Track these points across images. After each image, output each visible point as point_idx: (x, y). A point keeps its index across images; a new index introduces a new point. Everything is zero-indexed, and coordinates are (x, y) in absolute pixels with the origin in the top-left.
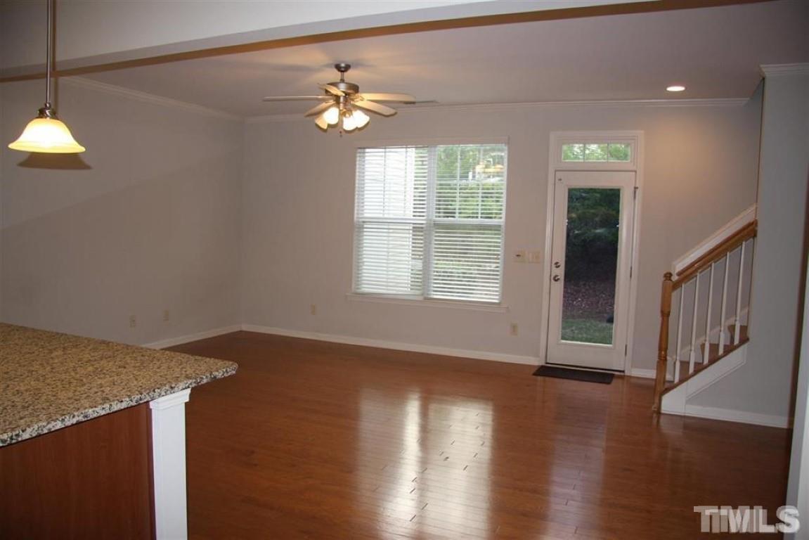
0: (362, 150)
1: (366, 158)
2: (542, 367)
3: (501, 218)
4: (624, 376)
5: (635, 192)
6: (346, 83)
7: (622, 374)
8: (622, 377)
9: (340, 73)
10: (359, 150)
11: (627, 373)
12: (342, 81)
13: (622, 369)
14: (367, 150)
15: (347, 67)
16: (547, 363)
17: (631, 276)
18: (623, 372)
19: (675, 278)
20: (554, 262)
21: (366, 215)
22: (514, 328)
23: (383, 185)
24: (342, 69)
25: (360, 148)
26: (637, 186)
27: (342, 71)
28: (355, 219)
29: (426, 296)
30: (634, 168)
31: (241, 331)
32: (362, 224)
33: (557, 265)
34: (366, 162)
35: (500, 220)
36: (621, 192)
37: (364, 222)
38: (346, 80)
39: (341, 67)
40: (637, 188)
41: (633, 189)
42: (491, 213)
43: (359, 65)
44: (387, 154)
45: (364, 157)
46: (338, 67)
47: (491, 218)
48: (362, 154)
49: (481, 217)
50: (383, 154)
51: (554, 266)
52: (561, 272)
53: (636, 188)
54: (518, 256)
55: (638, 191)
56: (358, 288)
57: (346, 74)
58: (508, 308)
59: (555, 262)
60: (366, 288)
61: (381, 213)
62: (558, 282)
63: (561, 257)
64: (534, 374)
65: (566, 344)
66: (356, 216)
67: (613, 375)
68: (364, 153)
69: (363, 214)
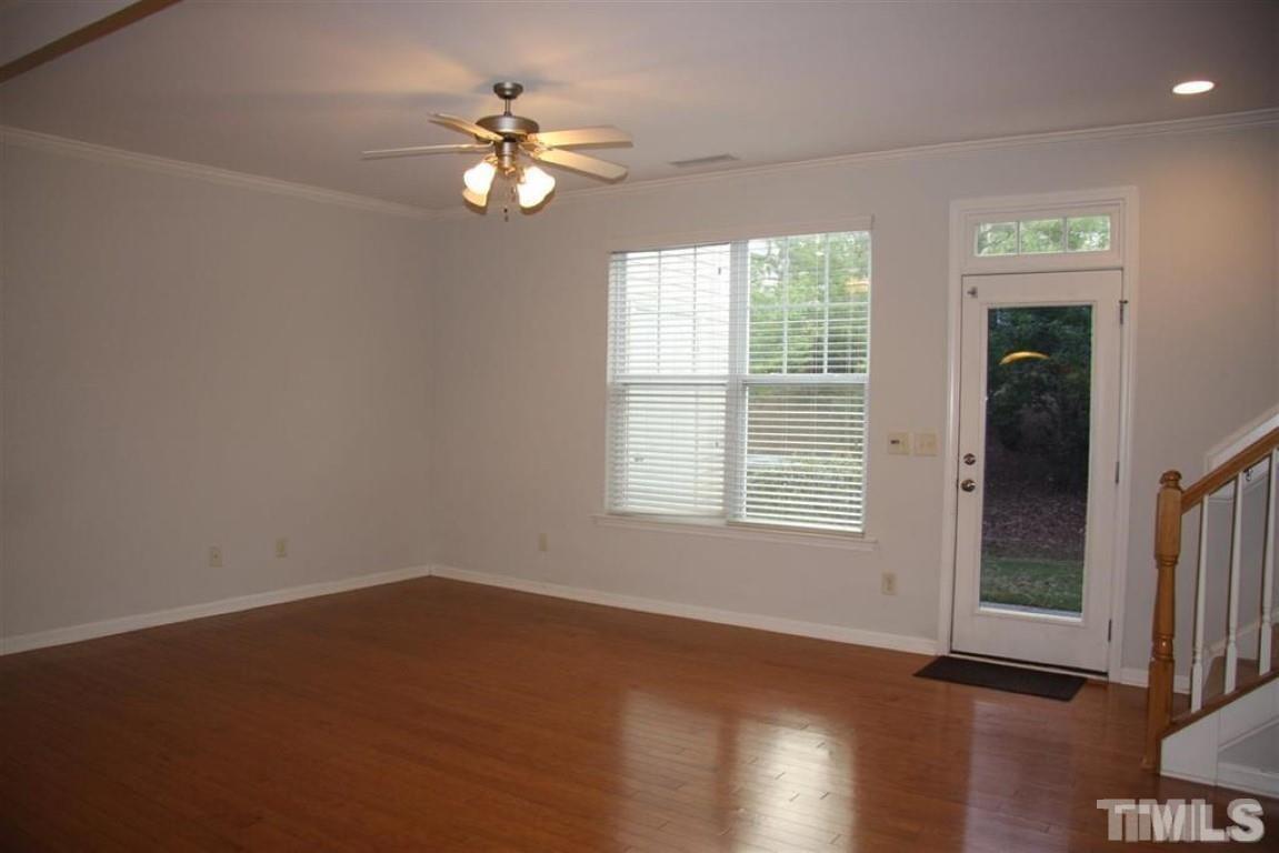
0: (619, 257)
1: (629, 270)
2: (943, 659)
3: (864, 371)
4: (1107, 683)
5: (1122, 310)
6: (515, 117)
7: (1103, 678)
8: (1104, 686)
9: (503, 102)
10: (614, 257)
11: (1113, 678)
12: (508, 114)
13: (1104, 670)
14: (630, 255)
15: (517, 90)
16: (952, 652)
17: (1117, 481)
18: (1105, 674)
19: (1185, 484)
20: (963, 454)
21: (632, 372)
22: (889, 581)
23: (690, 322)
24: (507, 93)
25: (615, 253)
26: (1125, 298)
27: (506, 97)
28: (609, 380)
29: (733, 519)
30: (1119, 263)
31: (430, 577)
32: (620, 387)
33: (970, 460)
34: (628, 276)
35: (862, 374)
36: (1094, 310)
37: (626, 384)
38: (514, 113)
39: (504, 90)
40: (1126, 302)
41: (1118, 305)
42: (844, 363)
43: (539, 84)
44: (663, 260)
45: (624, 268)
46: (499, 90)
47: (844, 371)
48: (619, 264)
49: (829, 371)
50: (656, 261)
51: (962, 460)
52: (977, 473)
53: (1123, 303)
54: (893, 442)
55: (1126, 307)
56: (616, 505)
57: (513, 102)
58: (876, 542)
59: (965, 454)
60: (634, 504)
61: (654, 368)
62: (974, 492)
63: (976, 442)
64: (918, 675)
65: (989, 615)
66: (609, 373)
67: (1085, 679)
68: (625, 260)
69: (623, 370)
